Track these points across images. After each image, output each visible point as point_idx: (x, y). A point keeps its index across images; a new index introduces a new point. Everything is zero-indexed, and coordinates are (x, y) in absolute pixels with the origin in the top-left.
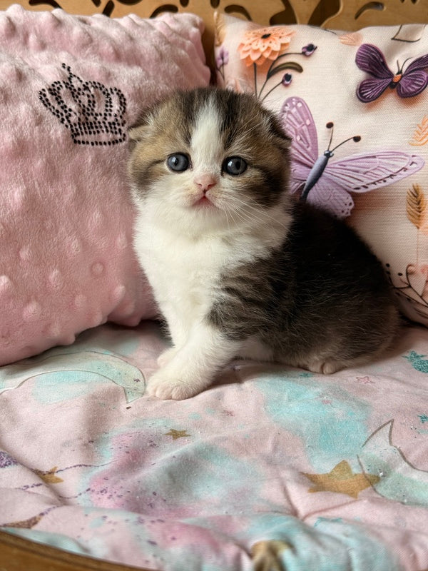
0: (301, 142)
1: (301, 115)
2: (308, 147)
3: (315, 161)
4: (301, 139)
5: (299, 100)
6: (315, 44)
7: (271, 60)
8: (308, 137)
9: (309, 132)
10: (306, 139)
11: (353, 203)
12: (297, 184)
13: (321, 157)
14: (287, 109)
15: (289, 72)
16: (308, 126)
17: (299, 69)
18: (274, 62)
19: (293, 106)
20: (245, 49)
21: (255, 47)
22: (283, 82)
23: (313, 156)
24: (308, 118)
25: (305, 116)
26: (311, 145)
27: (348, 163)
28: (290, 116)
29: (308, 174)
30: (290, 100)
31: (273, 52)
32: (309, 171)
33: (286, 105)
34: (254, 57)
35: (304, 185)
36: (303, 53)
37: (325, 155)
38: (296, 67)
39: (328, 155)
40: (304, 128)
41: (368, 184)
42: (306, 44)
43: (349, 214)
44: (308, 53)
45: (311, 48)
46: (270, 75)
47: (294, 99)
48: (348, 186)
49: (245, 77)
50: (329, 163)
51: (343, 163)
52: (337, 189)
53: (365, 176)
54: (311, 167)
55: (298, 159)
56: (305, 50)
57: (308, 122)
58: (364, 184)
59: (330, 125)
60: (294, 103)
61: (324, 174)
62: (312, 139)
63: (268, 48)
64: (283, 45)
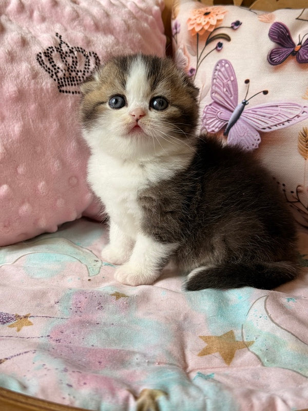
0: (227, 93)
1: (228, 73)
2: (231, 97)
3: (235, 107)
4: (227, 91)
5: (227, 62)
6: (241, 21)
7: (209, 32)
8: (231, 89)
9: (233, 86)
10: (230, 91)
11: (260, 138)
12: (222, 123)
13: (240, 104)
14: (218, 68)
15: (221, 41)
16: (232, 81)
17: (228, 39)
18: (211, 33)
19: (222, 66)
20: (191, 22)
21: (198, 22)
22: (216, 48)
23: (234, 103)
24: (233, 75)
25: (230, 74)
26: (233, 95)
27: (258, 110)
28: (220, 73)
29: (230, 116)
30: (220, 62)
31: (211, 26)
32: (231, 114)
33: (218, 65)
34: (198, 29)
35: (227, 124)
36: (232, 27)
37: (243, 103)
38: (227, 37)
39: (245, 103)
40: (229, 82)
41: (272, 126)
42: (234, 21)
43: (257, 147)
44: (235, 27)
45: (238, 23)
46: (208, 42)
47: (223, 61)
48: (258, 127)
49: (191, 43)
50: (245, 109)
51: (255, 110)
52: (249, 128)
53: (270, 120)
54: (232, 112)
55: (223, 105)
56: (233, 25)
57: (232, 78)
58: (268, 125)
59: (247, 82)
60: (223, 64)
61: (241, 117)
62: (234, 91)
63: (208, 23)
64: (218, 21)
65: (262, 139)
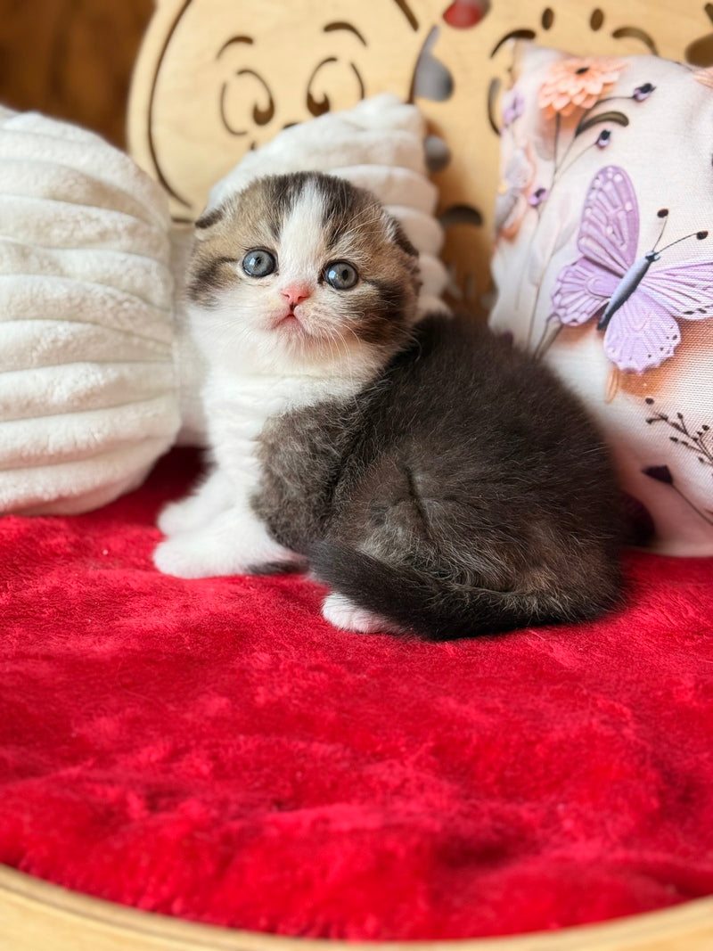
0: (613, 238)
1: (619, 194)
2: (622, 244)
3: (629, 266)
4: (614, 233)
5: (617, 170)
6: (654, 84)
7: (583, 109)
8: (625, 229)
9: (628, 222)
10: (621, 233)
11: (679, 335)
12: (598, 302)
13: (640, 260)
14: (598, 183)
15: (608, 126)
16: (627, 213)
17: (622, 120)
18: (588, 111)
19: (607, 180)
20: (547, 91)
21: (562, 88)
22: (597, 143)
23: (628, 258)
24: (630, 199)
25: (625, 197)
26: (627, 242)
27: (681, 271)
28: (601, 196)
29: (616, 287)
30: (604, 171)
31: (589, 96)
32: (618, 283)
33: (597, 178)
34: (559, 104)
35: (607, 304)
36: (635, 97)
37: (647, 258)
38: (621, 118)
39: (651, 259)
40: (622, 215)
41: (708, 307)
42: (641, 83)
43: (671, 354)
44: (642, 96)
45: (647, 88)
46: (580, 130)
47: (610, 169)
48: (675, 308)
49: (543, 134)
50: (649, 271)
51: (674, 272)
52: (657, 313)
53: (705, 293)
54: (621, 276)
55: (604, 263)
56: (636, 92)
57: (628, 206)
58: (700, 306)
59: (663, 213)
60: (610, 175)
61: (640, 287)
62: (630, 232)
63: (583, 91)
64: (606, 85)
65: (682, 336)
